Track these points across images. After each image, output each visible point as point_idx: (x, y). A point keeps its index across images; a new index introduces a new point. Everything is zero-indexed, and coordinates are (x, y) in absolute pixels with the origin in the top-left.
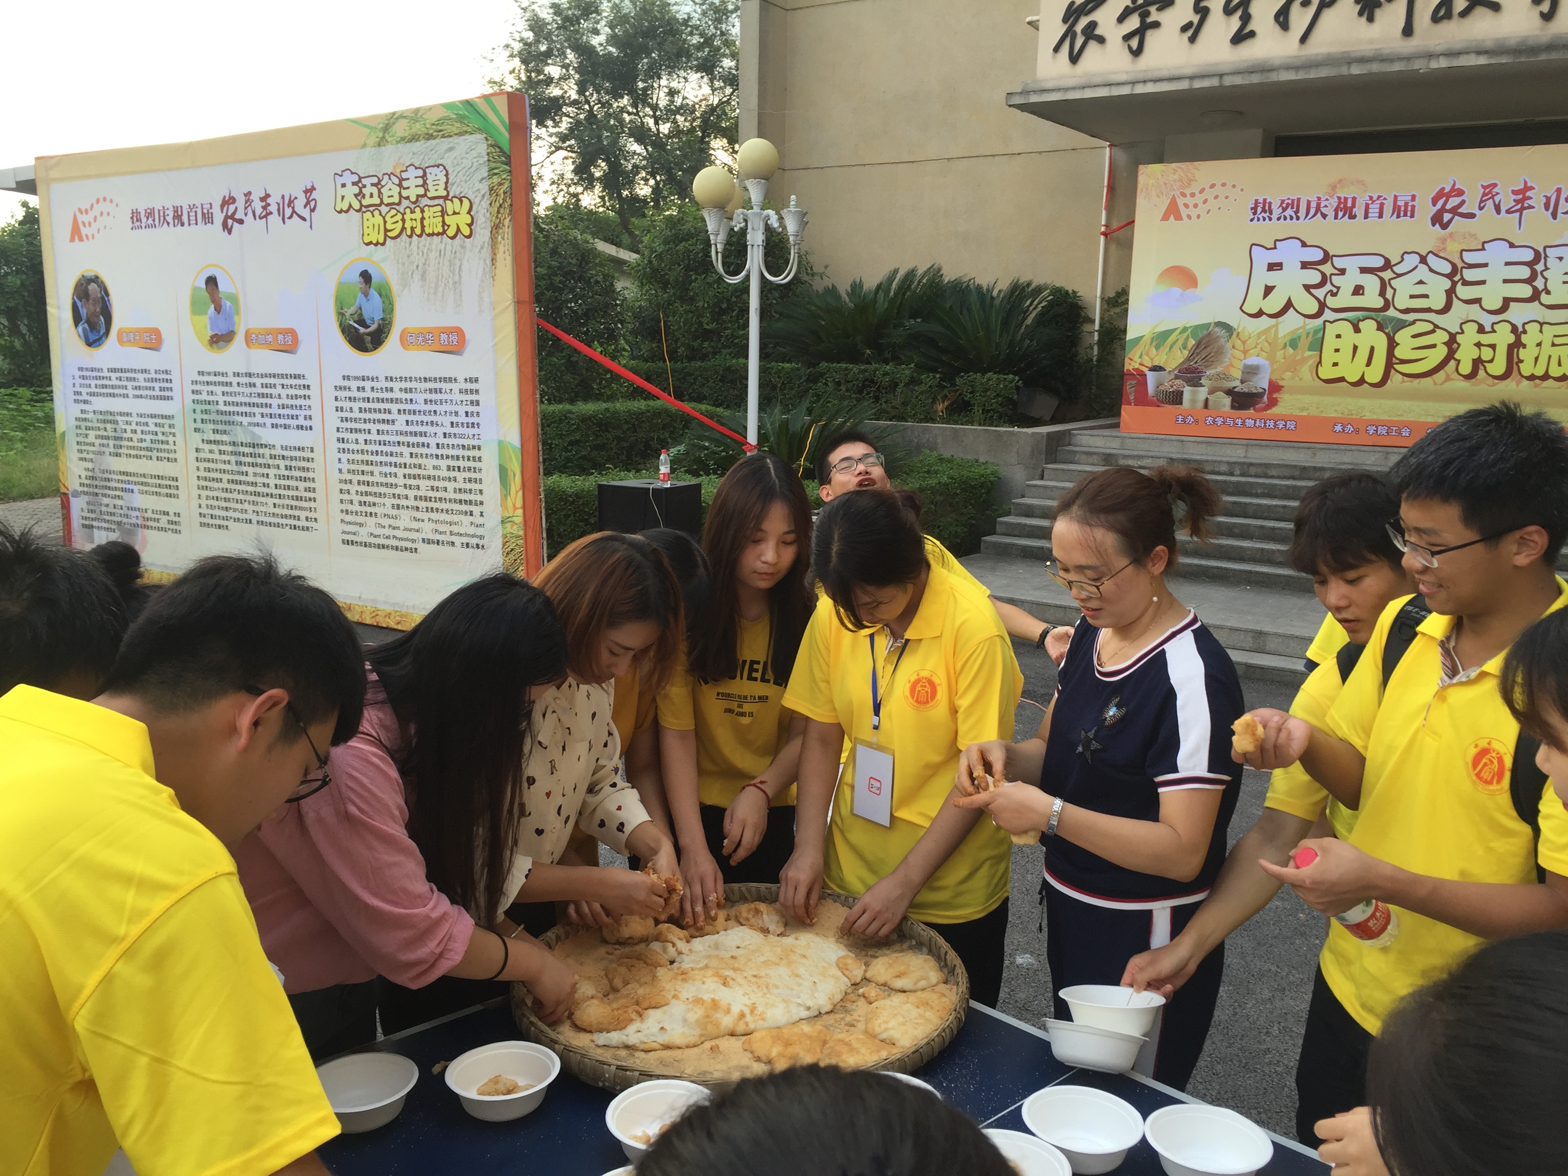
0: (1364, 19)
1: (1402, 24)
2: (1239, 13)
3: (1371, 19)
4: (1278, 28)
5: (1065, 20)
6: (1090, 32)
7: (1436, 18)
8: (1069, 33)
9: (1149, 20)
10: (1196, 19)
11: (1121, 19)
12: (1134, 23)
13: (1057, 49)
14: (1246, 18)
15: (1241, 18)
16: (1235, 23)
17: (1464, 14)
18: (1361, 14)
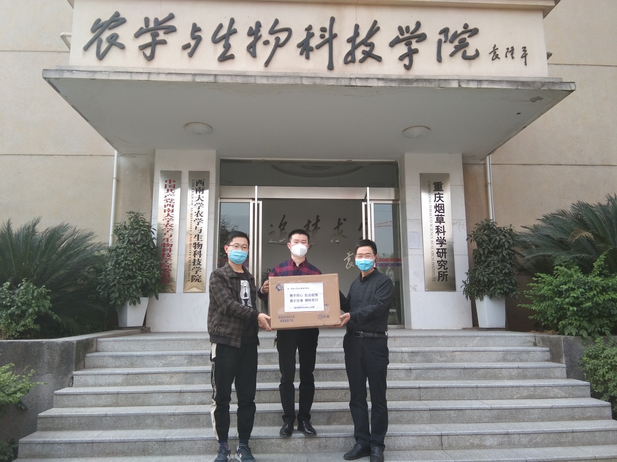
0: (304, 57)
1: (327, 63)
2: (223, 43)
3: (308, 58)
4: (249, 56)
5: (93, 30)
6: (113, 41)
7: (346, 62)
8: (97, 39)
9: (158, 39)
10: (193, 43)
11: (138, 35)
12: (147, 39)
13: (86, 48)
14: (227, 47)
15: (224, 47)
16: (220, 49)
17: (362, 61)
18: (301, 54)
